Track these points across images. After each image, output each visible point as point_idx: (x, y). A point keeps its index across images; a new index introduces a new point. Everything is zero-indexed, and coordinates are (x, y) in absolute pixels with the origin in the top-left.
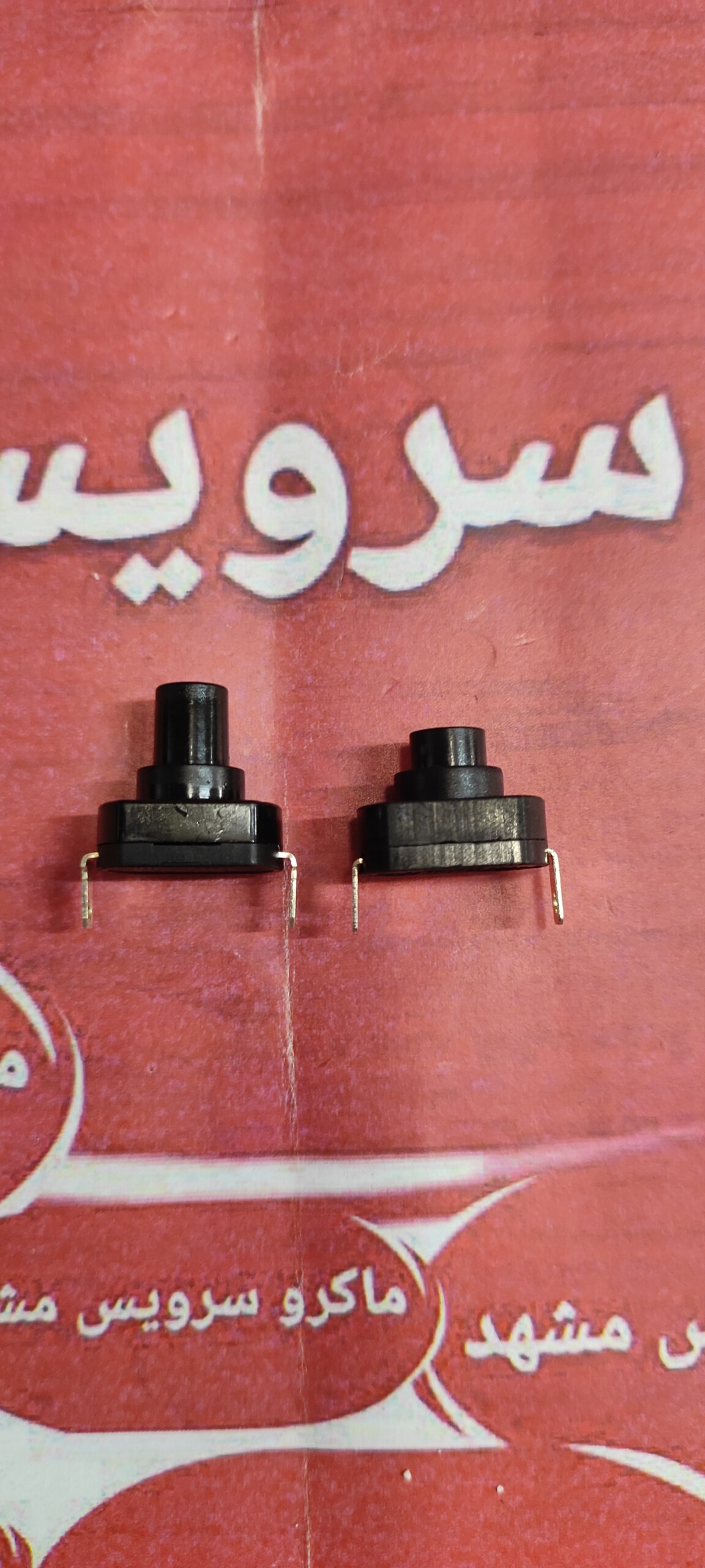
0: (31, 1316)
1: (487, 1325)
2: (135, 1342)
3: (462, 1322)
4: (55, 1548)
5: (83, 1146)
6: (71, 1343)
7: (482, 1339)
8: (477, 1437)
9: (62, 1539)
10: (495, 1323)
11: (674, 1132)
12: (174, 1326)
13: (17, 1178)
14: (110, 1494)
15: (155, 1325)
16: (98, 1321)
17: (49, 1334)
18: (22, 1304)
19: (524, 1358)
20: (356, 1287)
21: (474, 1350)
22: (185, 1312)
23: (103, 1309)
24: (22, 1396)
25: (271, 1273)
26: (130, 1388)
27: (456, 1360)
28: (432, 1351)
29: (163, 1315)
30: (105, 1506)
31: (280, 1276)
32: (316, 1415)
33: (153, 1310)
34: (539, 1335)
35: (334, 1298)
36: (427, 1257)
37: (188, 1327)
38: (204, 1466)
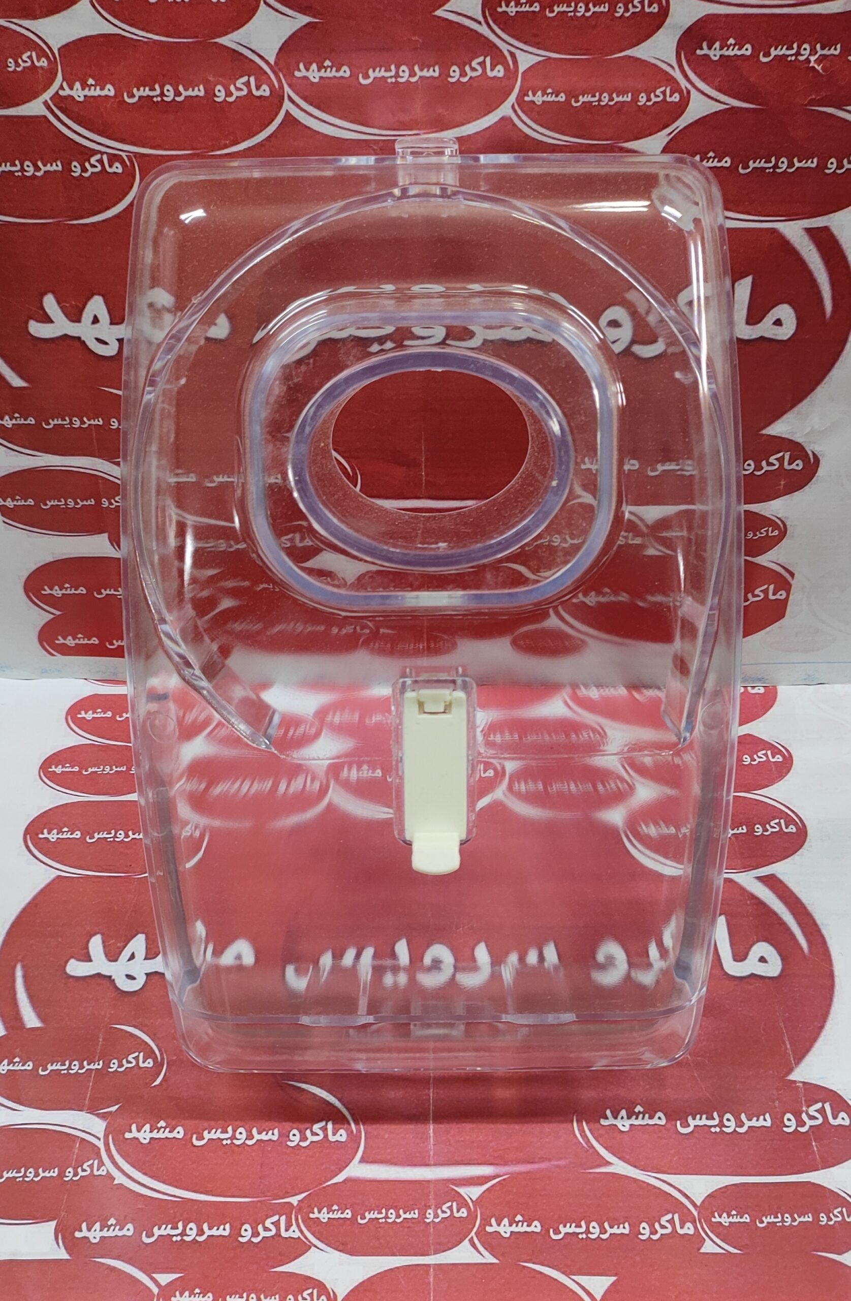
0: (342, 1216)
1: (493, 1221)
2: (378, 1226)
3: (485, 1220)
4: (346, 1296)
5: (363, 1160)
6: (356, 1226)
7: (491, 1226)
8: (491, 1259)
9: (348, 1293)
10: (496, 1221)
11: (556, 1163)
12: (390, 1221)
13: (341, 1170)
14: (366, 1278)
15: (384, 1220)
16: (365, 1218)
17: (348, 1222)
18: (340, 1212)
19: (505, 1232)
20: (451, 1208)
21: (489, 1229)
22: (393, 1216)
23: (367, 1214)
24: (337, 1244)
25: (423, 1204)
26: (374, 1241)
27: (483, 1232)
28: (475, 1229)
29: (386, 1217)
30: (363, 1282)
31: (425, 1205)
32: (436, 1252)
33: (383, 1215)
34: (511, 1225)
35: (444, 1212)
36: (474, 1199)
37: (394, 1221)
38: (397, 1268)
